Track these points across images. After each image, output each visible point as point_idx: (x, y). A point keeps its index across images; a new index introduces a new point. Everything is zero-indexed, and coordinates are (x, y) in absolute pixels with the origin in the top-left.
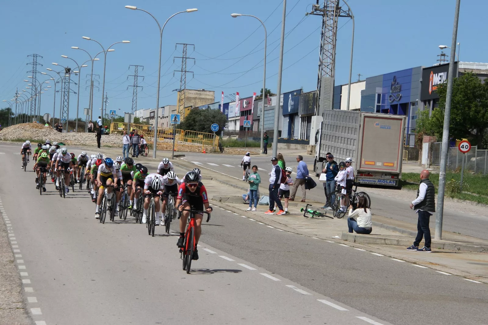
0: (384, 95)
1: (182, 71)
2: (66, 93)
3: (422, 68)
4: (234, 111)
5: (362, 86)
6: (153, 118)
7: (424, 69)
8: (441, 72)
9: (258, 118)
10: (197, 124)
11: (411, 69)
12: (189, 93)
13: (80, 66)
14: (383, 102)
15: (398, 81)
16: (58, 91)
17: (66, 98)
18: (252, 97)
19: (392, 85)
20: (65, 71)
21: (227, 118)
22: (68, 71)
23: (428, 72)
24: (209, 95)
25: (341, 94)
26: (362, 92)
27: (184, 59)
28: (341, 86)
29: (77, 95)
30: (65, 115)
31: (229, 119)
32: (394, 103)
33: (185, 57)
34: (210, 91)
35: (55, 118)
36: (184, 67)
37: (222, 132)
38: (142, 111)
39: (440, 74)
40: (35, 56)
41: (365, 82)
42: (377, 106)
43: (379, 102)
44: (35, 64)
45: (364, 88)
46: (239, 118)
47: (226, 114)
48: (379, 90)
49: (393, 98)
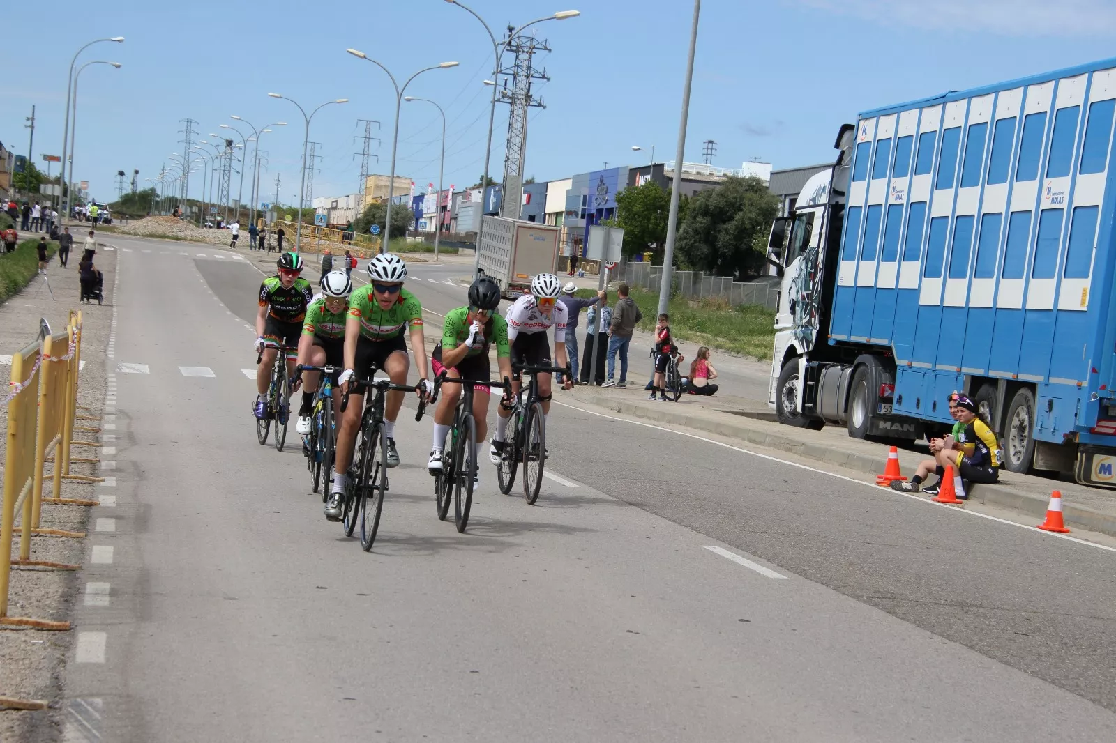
0: (590, 197)
1: (364, 154)
2: (228, 171)
3: (628, 168)
4: (430, 206)
5: (568, 185)
6: (335, 208)
7: (631, 170)
8: (647, 174)
9: (455, 216)
10: (377, 221)
11: (618, 168)
12: (379, 180)
13: (245, 139)
14: (590, 205)
15: (605, 182)
16: (216, 170)
17: (226, 178)
18: (449, 190)
19: (598, 186)
20: (225, 144)
21: (422, 214)
22: (229, 143)
23: (634, 172)
24: (405, 183)
25: (546, 192)
26: (568, 191)
27: (367, 139)
28: (547, 183)
29: (240, 175)
30: (224, 200)
31: (424, 216)
32: (600, 207)
33: (368, 136)
34: (406, 178)
35: (212, 202)
36: (366, 149)
37: (407, 232)
38: (321, 199)
39: (646, 176)
40: (189, 121)
41: (571, 180)
42: (582, 209)
43: (584, 204)
44: (188, 131)
45: (570, 187)
46: (435, 215)
47: (420, 208)
48: (585, 191)
49: (599, 201)
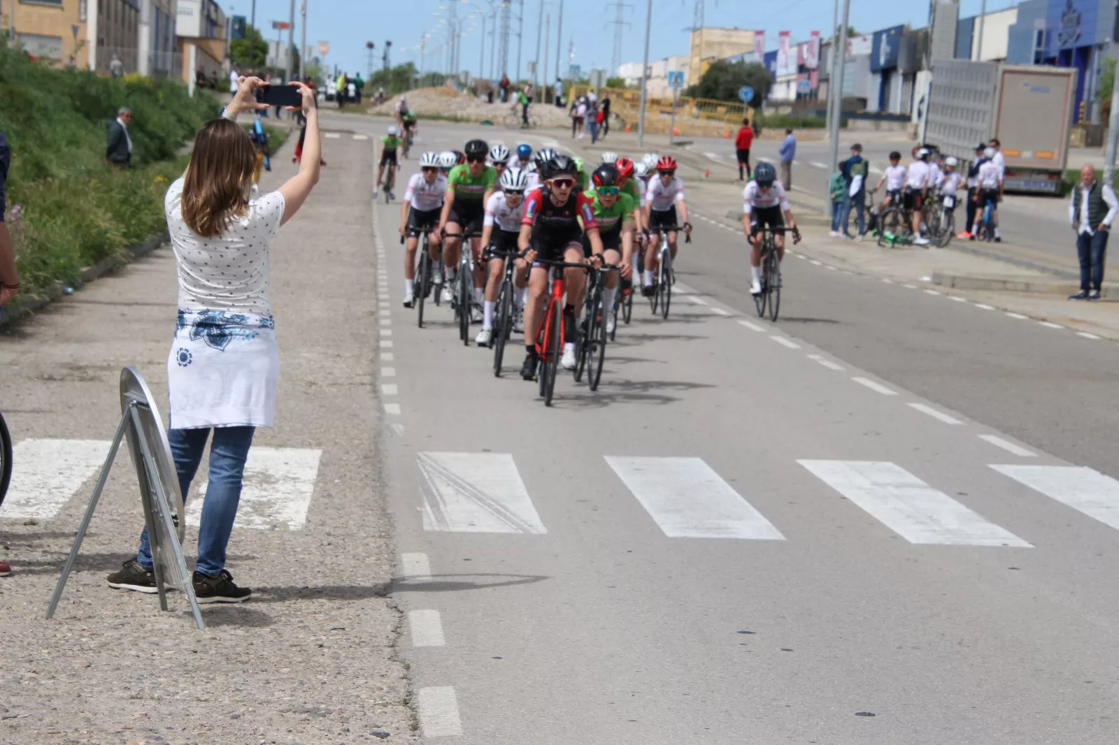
0: (1049, 33)
4: (786, 65)
5: (1011, 17)
6: (649, 77)
9: (827, 77)
10: (721, 88)
12: (709, 34)
14: (1048, 44)
15: (1074, 7)
19: (1064, 14)
21: (775, 78)
24: (744, 37)
25: (972, 32)
26: (1011, 27)
28: (973, 19)
31: (779, 79)
32: (1068, 46)
34: (746, 31)
37: (763, 102)
38: (630, 65)
41: (1016, 11)
42: (1037, 51)
43: (1039, 44)
45: (1014, 21)
46: (795, 77)
47: (772, 69)
48: (1040, 24)
49: (1064, 37)
